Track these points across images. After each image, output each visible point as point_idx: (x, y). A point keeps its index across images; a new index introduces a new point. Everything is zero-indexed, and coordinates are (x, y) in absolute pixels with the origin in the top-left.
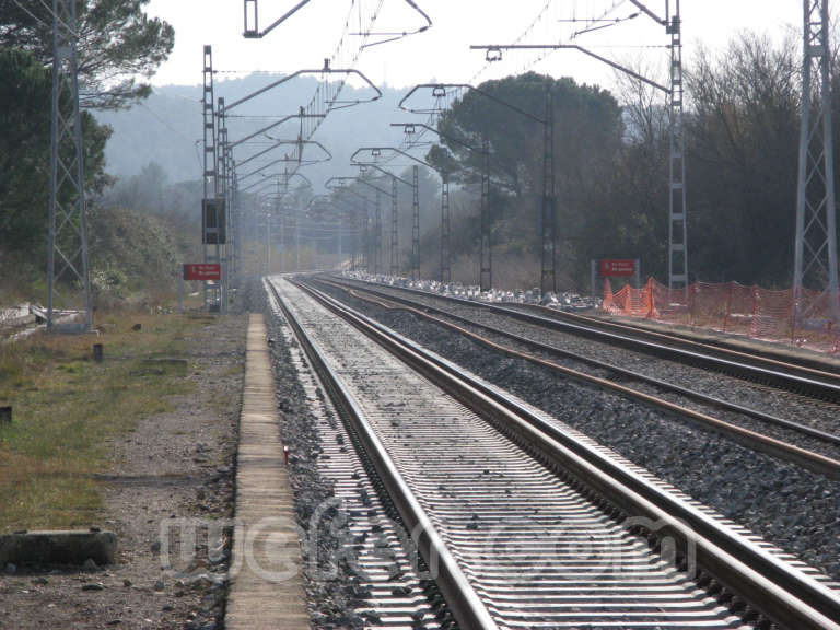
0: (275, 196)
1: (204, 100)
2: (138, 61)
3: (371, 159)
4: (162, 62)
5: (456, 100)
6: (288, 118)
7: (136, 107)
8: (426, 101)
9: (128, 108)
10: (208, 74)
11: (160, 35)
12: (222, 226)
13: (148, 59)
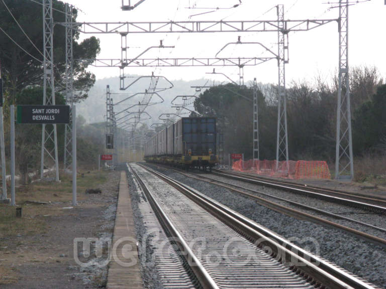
0: (131, 130)
1: (107, 103)
2: (83, 86)
3: (166, 118)
4: (92, 87)
5: (201, 94)
6: (134, 106)
7: (82, 102)
8: (193, 92)
9: (79, 102)
10: (108, 94)
11: (90, 77)
12: (112, 143)
13: (87, 85)
